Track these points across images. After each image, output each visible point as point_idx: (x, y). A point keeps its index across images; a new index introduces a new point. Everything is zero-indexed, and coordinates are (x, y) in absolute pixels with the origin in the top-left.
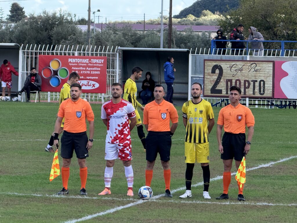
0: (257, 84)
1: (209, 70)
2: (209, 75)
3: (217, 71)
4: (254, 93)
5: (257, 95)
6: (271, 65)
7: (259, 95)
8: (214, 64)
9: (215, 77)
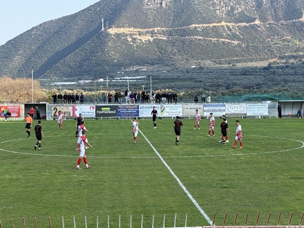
0: (68, 113)
1: (53, 109)
2: (53, 110)
3: (55, 109)
4: (67, 116)
5: (68, 116)
6: (72, 107)
7: (69, 116)
8: (54, 107)
9: (55, 111)
